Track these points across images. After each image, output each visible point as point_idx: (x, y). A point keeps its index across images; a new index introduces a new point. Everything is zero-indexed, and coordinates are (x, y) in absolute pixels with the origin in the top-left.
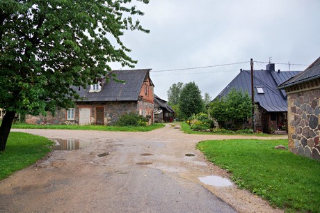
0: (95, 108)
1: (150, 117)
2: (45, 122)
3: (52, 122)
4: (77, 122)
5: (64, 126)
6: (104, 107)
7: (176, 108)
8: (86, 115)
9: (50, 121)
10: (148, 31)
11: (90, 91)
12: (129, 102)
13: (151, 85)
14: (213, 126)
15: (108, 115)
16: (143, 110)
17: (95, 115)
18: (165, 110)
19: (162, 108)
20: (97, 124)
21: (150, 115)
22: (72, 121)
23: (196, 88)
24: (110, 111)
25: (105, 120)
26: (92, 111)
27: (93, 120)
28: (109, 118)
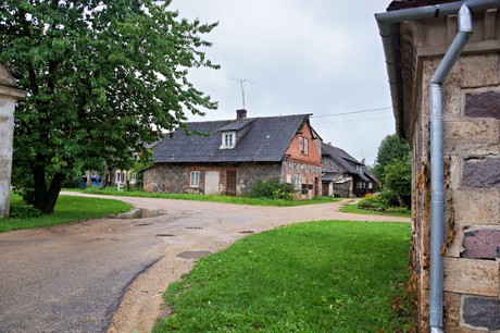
0: (225, 172)
1: (311, 187)
2: (163, 190)
3: (171, 189)
4: (202, 191)
5: (186, 195)
6: (238, 170)
8: (213, 180)
9: (169, 188)
10: (217, 67)
11: (222, 147)
12: (271, 163)
13: (313, 138)
15: (242, 181)
17: (225, 181)
20: (227, 194)
21: (310, 183)
22: (195, 189)
24: (244, 176)
25: (238, 188)
26: (222, 176)
27: (223, 188)
28: (243, 186)
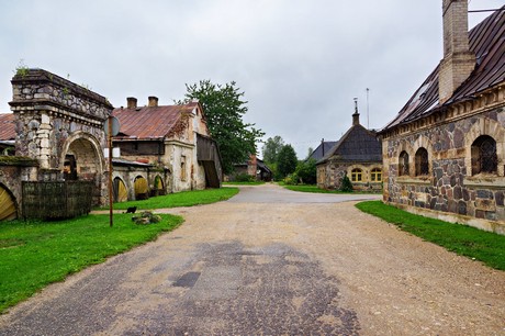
7: (273, 167)
14: (299, 182)
16: (251, 171)
18: (263, 170)
19: (260, 168)
23: (292, 150)
